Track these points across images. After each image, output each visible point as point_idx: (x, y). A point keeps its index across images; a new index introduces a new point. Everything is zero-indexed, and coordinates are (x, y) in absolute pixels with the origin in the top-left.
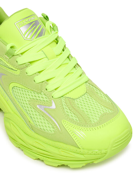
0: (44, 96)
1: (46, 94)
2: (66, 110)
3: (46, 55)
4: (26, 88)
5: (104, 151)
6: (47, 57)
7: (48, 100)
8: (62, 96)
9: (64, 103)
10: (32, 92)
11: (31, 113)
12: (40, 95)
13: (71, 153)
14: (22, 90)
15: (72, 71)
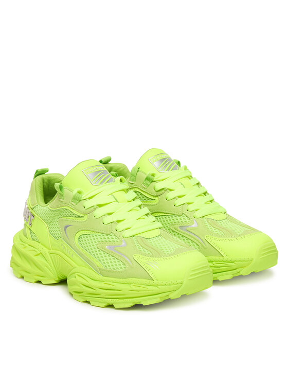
0: (114, 237)
1: (116, 235)
2: (137, 247)
3: (115, 198)
4: (94, 233)
5: (179, 281)
6: (117, 201)
7: (118, 240)
8: (133, 236)
9: (135, 242)
10: (101, 235)
11: (99, 256)
12: (109, 236)
13: (143, 286)
14: (90, 237)
15: (143, 217)
